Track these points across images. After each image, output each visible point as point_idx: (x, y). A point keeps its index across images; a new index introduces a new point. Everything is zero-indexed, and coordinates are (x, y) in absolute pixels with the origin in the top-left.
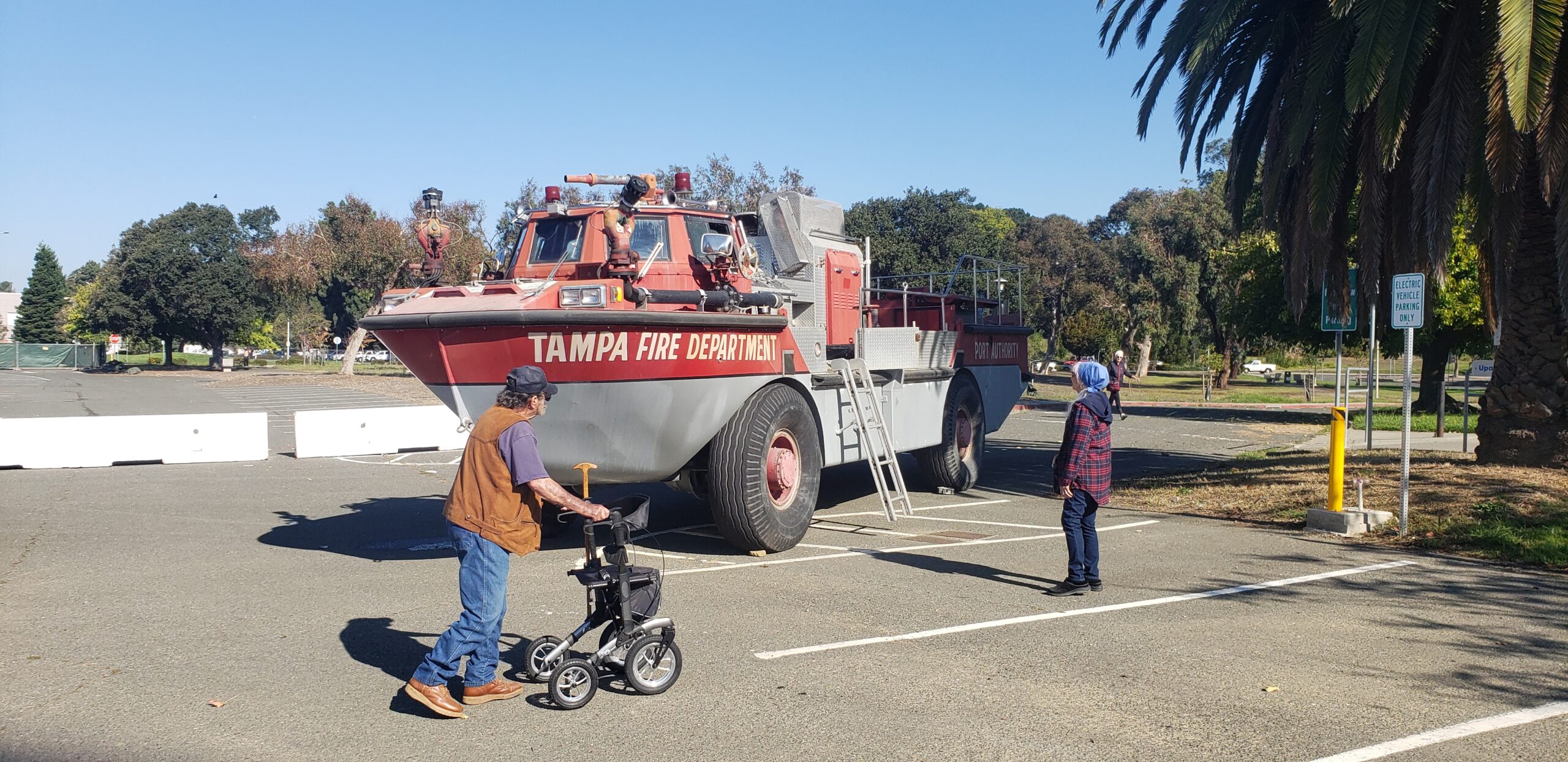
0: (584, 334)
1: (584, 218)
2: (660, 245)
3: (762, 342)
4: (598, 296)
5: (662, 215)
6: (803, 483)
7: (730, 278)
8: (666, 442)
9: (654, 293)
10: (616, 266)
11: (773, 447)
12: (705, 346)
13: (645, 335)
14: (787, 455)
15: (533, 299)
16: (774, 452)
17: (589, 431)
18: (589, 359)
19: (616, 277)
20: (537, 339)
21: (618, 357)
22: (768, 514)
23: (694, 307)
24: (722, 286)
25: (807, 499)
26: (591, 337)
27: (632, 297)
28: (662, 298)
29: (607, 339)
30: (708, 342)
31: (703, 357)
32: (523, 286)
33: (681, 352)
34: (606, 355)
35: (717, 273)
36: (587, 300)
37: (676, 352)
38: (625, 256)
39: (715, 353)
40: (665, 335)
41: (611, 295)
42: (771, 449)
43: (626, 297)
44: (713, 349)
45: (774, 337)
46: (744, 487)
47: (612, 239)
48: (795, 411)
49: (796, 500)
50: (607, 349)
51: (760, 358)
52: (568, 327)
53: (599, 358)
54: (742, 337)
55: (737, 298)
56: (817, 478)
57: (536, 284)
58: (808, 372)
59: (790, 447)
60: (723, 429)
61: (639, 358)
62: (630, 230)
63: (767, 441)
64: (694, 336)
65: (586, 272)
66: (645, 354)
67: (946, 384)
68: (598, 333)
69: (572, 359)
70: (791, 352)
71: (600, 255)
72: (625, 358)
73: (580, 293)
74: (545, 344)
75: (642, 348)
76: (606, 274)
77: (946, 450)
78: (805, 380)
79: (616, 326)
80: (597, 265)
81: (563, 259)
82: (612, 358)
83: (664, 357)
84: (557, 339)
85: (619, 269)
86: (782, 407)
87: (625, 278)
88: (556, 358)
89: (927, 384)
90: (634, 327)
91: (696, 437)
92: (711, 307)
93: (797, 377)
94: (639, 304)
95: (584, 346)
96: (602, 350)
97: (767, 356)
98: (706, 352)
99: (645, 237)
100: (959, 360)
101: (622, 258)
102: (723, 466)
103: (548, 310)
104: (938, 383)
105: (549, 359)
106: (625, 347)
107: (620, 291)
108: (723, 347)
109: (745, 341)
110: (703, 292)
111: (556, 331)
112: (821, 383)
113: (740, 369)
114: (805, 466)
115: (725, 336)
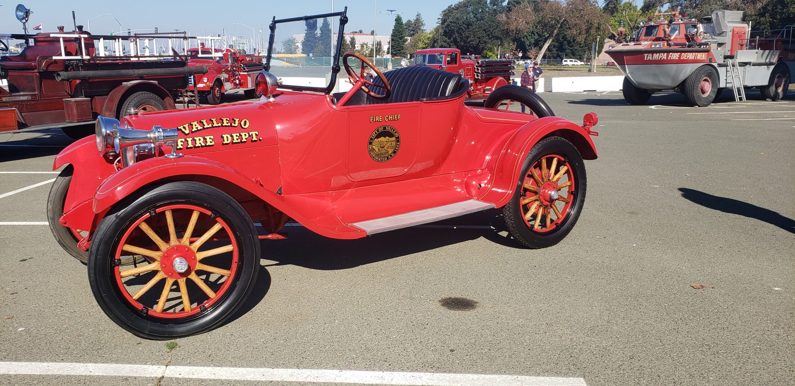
0: (656, 54)
1: (658, 26)
2: (677, 32)
3: (702, 55)
4: (661, 45)
5: (679, 24)
6: (711, 91)
7: (695, 39)
8: (674, 79)
9: (674, 43)
10: (665, 38)
11: (703, 81)
12: (686, 56)
13: (671, 54)
14: (707, 83)
15: (645, 46)
16: (703, 83)
17: (655, 76)
18: (657, 59)
19: (665, 41)
20: (646, 55)
21: (664, 59)
22: (699, 97)
23: (685, 46)
24: (693, 41)
25: (712, 95)
26: (658, 54)
27: (669, 45)
28: (676, 45)
29: (661, 55)
30: (687, 55)
31: (685, 58)
32: (643, 43)
33: (680, 58)
34: (661, 58)
35: (692, 38)
36: (658, 46)
37: (678, 57)
38: (668, 36)
39: (688, 58)
40: (676, 54)
41: (664, 45)
42: (702, 82)
43: (667, 45)
44: (688, 57)
45: (706, 54)
46: (693, 90)
47: (665, 32)
48: (710, 72)
49: (709, 95)
50: (661, 57)
51: (701, 59)
52: (653, 52)
53: (659, 59)
54: (696, 54)
55: (697, 44)
56: (716, 90)
57: (646, 43)
58: (716, 62)
59: (708, 81)
60: (689, 76)
61: (669, 59)
62: (670, 30)
63: (701, 79)
64: (683, 54)
65: (658, 39)
66: (670, 58)
67: (772, 67)
68: (660, 53)
69: (653, 59)
70: (711, 57)
71: (662, 35)
72: (665, 59)
73: (656, 45)
74: (647, 56)
75: (670, 56)
76: (663, 40)
77: (770, 87)
78: (715, 65)
79: (664, 52)
80: (661, 38)
81: (652, 35)
82: (662, 59)
83: (675, 59)
84: (650, 55)
85: (666, 39)
86: (706, 71)
87: (667, 41)
88: (649, 59)
89: (763, 66)
90: (668, 52)
91: (682, 77)
92: (689, 46)
93: (713, 64)
94: (670, 46)
95: (656, 56)
96: (660, 57)
97: (704, 58)
98: (686, 57)
99: (673, 30)
100: (779, 59)
101: (666, 36)
102: (688, 85)
103: (649, 49)
104: (769, 66)
105: (648, 59)
106: (666, 56)
107: (666, 44)
108: (691, 56)
109: (697, 55)
110: (687, 43)
111: (650, 53)
112: (720, 65)
113: (695, 61)
114: (713, 87)
115: (691, 53)
